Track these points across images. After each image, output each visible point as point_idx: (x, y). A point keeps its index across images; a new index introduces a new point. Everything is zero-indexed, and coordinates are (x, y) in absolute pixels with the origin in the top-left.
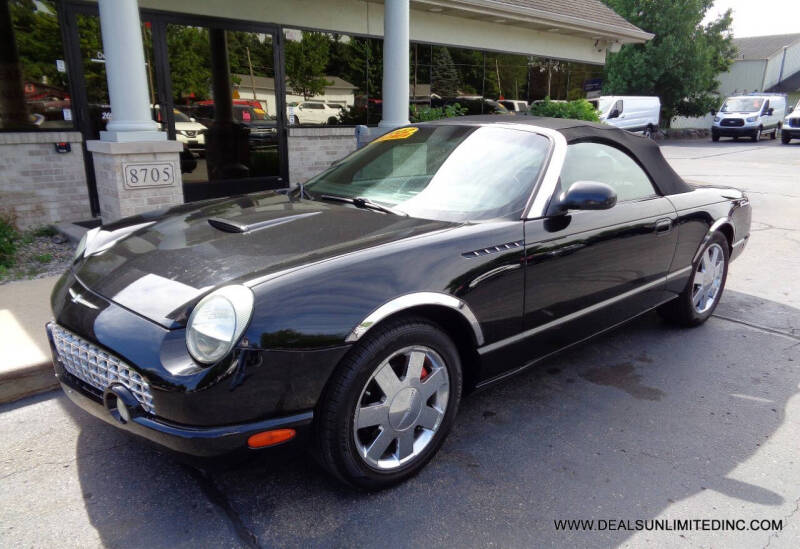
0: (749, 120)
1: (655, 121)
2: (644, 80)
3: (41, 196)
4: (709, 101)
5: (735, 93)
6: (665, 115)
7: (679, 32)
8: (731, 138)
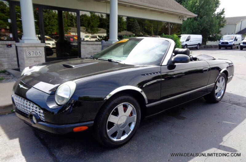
0: (230, 42)
1: (201, 42)
2: (197, 29)
3: (2, 61)
4: (218, 36)
5: (226, 34)
6: (204, 41)
7: (208, 15)
8: (225, 48)
